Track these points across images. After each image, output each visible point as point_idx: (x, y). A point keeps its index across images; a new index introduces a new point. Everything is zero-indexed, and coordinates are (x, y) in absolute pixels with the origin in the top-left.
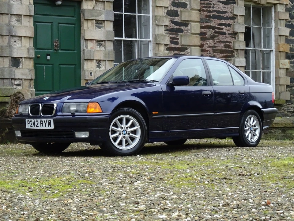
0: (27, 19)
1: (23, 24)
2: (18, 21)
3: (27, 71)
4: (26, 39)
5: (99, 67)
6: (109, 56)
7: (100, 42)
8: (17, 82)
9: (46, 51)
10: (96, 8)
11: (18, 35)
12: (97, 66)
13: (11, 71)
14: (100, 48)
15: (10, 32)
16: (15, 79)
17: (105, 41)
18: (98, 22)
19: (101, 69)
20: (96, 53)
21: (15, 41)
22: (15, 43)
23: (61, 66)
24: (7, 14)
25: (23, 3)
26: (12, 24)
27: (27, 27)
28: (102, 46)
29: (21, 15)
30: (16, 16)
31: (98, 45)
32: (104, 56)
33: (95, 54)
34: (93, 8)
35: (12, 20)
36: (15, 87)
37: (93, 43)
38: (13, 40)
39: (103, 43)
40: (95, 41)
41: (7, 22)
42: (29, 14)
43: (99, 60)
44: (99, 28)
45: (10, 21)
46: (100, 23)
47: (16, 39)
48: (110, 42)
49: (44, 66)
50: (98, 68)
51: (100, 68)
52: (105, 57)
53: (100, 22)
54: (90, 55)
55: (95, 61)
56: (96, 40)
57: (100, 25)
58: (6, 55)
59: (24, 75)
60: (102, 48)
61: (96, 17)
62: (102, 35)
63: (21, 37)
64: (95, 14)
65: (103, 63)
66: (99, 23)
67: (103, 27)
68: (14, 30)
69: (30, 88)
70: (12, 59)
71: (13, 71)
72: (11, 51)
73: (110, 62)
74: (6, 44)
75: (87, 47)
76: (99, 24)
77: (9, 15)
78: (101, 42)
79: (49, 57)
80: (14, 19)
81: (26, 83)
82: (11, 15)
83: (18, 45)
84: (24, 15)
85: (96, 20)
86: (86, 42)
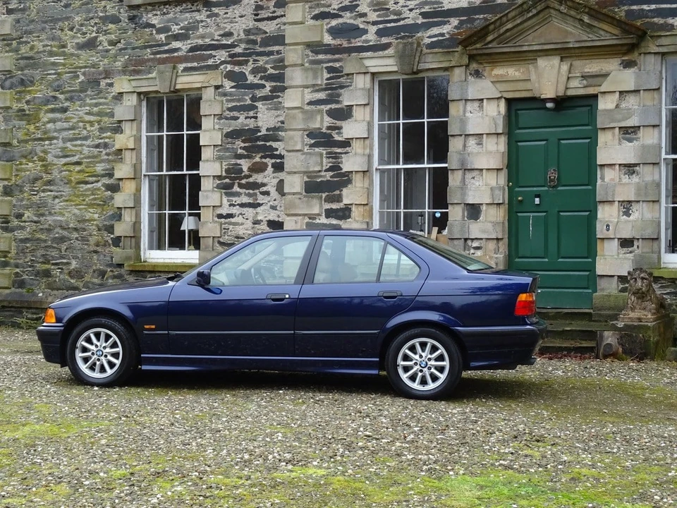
0: (493, 139)
1: (484, 149)
2: (478, 144)
3: (489, 226)
4: (490, 172)
5: (627, 214)
6: (646, 194)
7: (630, 168)
8: (475, 244)
9: (535, 189)
10: (623, 105)
11: (476, 168)
12: (624, 212)
13: (463, 226)
14: (629, 178)
15: (463, 164)
16: (472, 240)
17: (639, 164)
18: (627, 131)
19: (631, 218)
20: (619, 189)
21: (473, 178)
22: (472, 181)
23: (561, 214)
24: (461, 135)
25: (485, 114)
26: (469, 150)
27: (491, 152)
28: (634, 175)
29: (483, 134)
30: (474, 138)
31: (625, 174)
32: (635, 194)
33: (616, 192)
34: (617, 106)
35: (470, 144)
36: (472, 251)
37: (614, 170)
38: (469, 175)
39: (637, 168)
40: (617, 167)
41: (461, 147)
42: (494, 132)
43: (628, 201)
44: (630, 140)
45: (465, 146)
46: (632, 132)
47: (476, 173)
48: (652, 165)
49: (531, 214)
50: (625, 217)
51: (629, 215)
52: (638, 194)
53: (633, 130)
54: (607, 194)
55: (617, 203)
56: (620, 165)
57: (632, 136)
58: (456, 202)
59: (484, 231)
60: (635, 179)
61: (619, 121)
62: (633, 155)
63: (482, 169)
64: (619, 117)
65: (635, 207)
66: (629, 132)
67: (638, 138)
68: (469, 159)
69: (497, 254)
70: (468, 207)
71: (467, 226)
72: (464, 195)
73: (651, 203)
74: (458, 184)
75: (603, 178)
76: (629, 134)
77: (463, 136)
78: (634, 167)
79: (537, 201)
80: (472, 142)
81: (492, 245)
82: (466, 135)
83: (477, 184)
84: (487, 134)
85: (620, 128)
86: (601, 169)
